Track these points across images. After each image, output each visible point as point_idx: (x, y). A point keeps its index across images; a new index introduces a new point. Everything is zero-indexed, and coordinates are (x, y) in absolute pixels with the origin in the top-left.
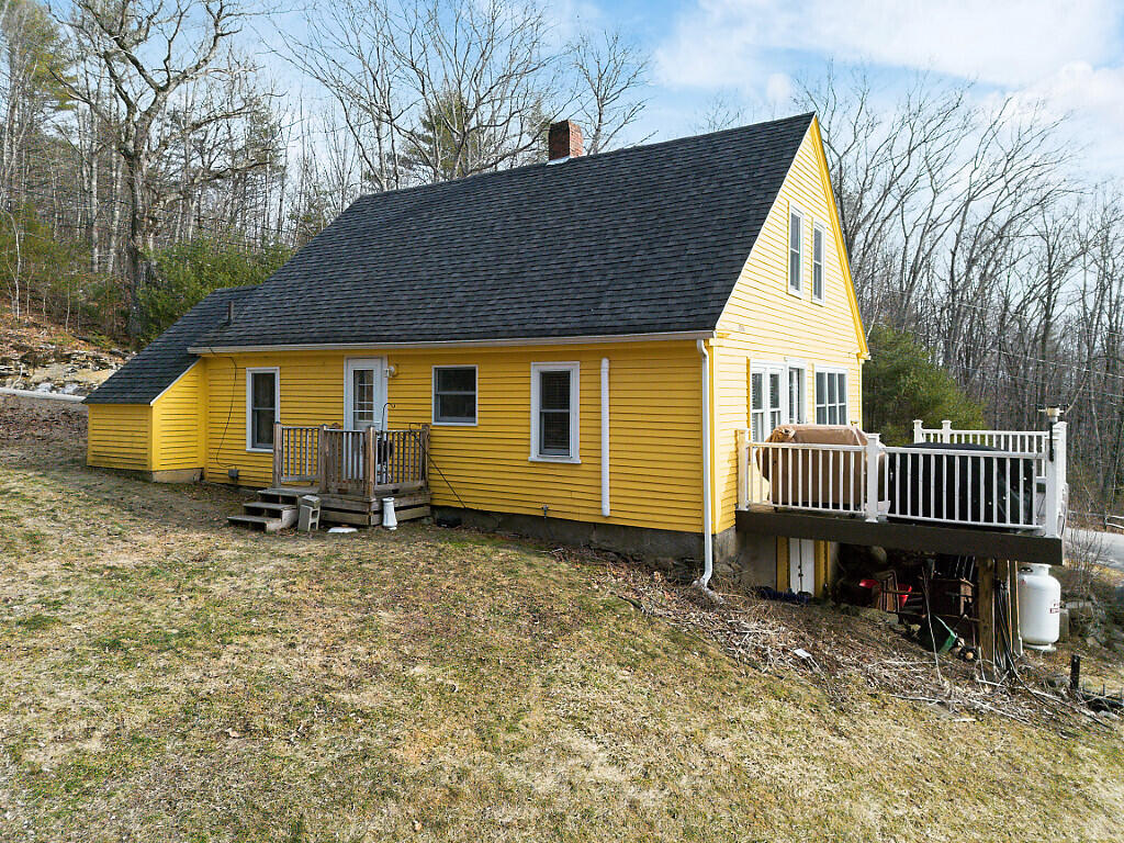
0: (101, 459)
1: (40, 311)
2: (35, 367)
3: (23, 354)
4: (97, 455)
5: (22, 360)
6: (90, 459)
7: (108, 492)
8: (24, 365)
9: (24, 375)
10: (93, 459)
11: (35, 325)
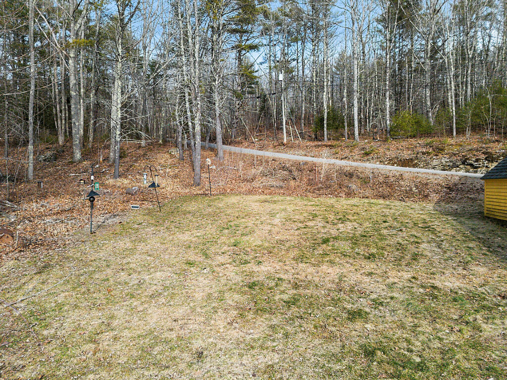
0: (490, 213)
1: (500, 133)
2: (492, 162)
3: (486, 156)
4: (489, 210)
5: (486, 159)
6: (485, 212)
7: (483, 233)
8: (487, 162)
9: (487, 167)
10: (487, 212)
11: (497, 141)
